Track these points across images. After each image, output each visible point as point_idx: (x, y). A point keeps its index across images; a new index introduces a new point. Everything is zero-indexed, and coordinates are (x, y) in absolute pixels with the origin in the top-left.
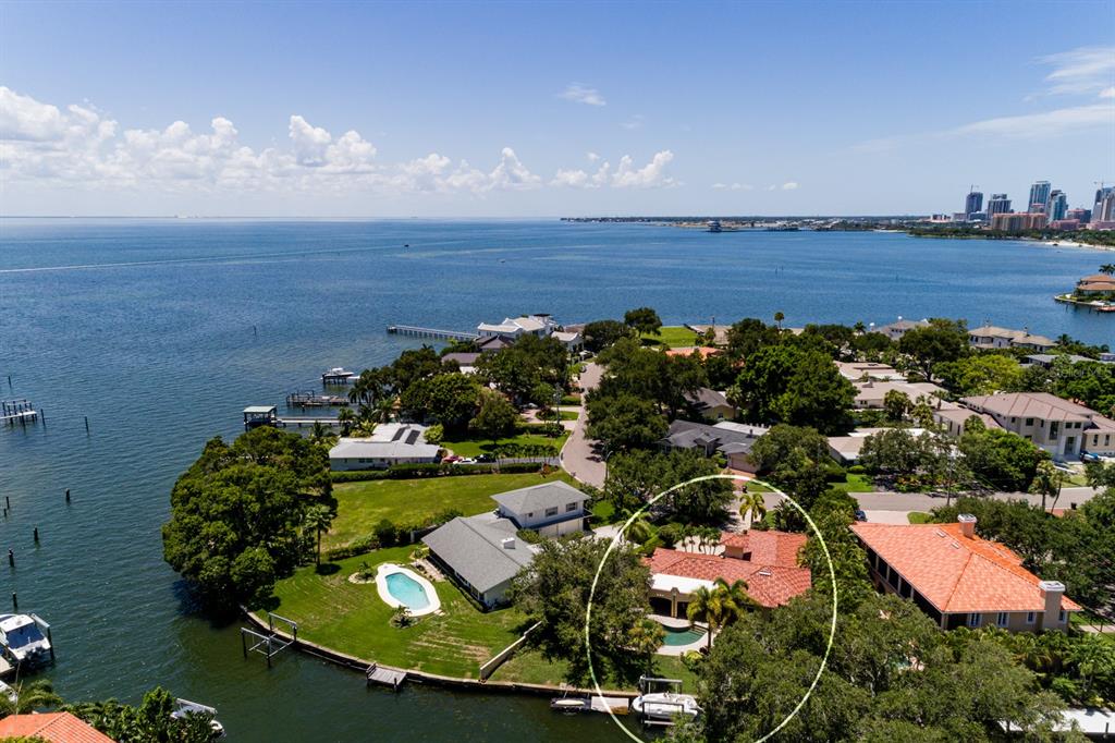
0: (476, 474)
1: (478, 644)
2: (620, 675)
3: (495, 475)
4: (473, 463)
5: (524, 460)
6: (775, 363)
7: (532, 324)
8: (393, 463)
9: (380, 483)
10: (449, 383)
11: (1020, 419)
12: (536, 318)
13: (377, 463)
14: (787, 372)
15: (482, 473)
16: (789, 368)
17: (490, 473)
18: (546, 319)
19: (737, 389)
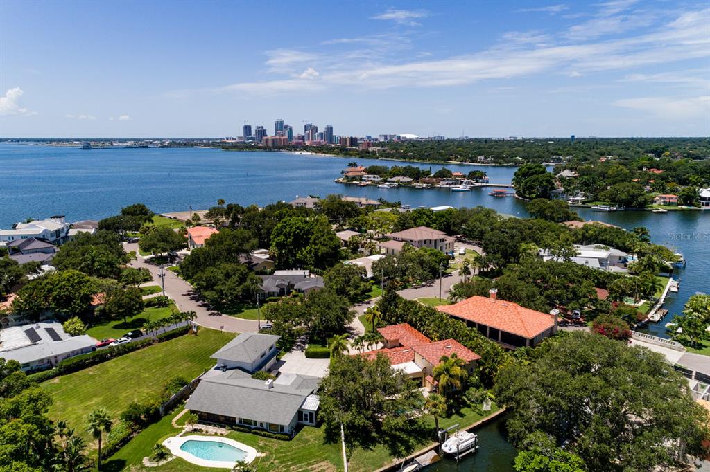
0: (139, 348)
1: (317, 462)
2: (416, 438)
3: (155, 345)
4: (128, 341)
5: (173, 327)
6: (297, 228)
7: (53, 225)
8: (53, 361)
9: (56, 380)
10: (69, 280)
11: (421, 241)
12: (53, 220)
13: (34, 366)
14: (308, 232)
15: (144, 346)
16: (308, 230)
17: (151, 344)
18: (63, 219)
19: (274, 249)
